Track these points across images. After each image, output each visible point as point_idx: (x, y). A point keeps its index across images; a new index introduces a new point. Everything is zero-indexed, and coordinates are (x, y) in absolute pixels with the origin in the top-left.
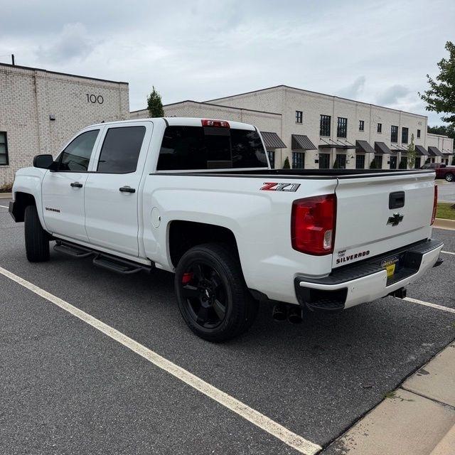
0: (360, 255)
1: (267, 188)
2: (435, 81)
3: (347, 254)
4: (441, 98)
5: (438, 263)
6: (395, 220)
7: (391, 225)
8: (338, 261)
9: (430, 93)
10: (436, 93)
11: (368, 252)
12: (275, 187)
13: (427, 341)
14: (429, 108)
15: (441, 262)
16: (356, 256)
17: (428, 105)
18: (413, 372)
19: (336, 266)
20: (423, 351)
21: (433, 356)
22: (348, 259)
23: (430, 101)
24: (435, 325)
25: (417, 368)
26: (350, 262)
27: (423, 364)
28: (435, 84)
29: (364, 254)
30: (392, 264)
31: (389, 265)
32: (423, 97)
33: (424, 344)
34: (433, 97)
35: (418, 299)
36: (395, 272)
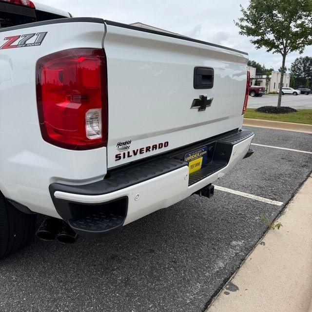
0: (155, 147)
1: (8, 46)
2: (246, 10)
3: (133, 147)
4: (250, 25)
5: (249, 154)
6: (202, 104)
7: (196, 110)
8: (118, 157)
9: (242, 20)
10: (247, 20)
11: (167, 144)
12: (16, 43)
13: (237, 239)
14: (241, 33)
15: (251, 153)
16: (148, 149)
17: (240, 30)
18: (220, 288)
19: (113, 164)
20: (233, 253)
21: (243, 260)
22: (135, 154)
23: (242, 27)
24: (245, 216)
25: (225, 281)
26: (139, 157)
27: (232, 273)
28: (246, 12)
29: (161, 146)
30: (199, 157)
31: (195, 159)
32: (237, 24)
33: (234, 243)
34: (245, 24)
35: (229, 187)
36: (203, 166)
